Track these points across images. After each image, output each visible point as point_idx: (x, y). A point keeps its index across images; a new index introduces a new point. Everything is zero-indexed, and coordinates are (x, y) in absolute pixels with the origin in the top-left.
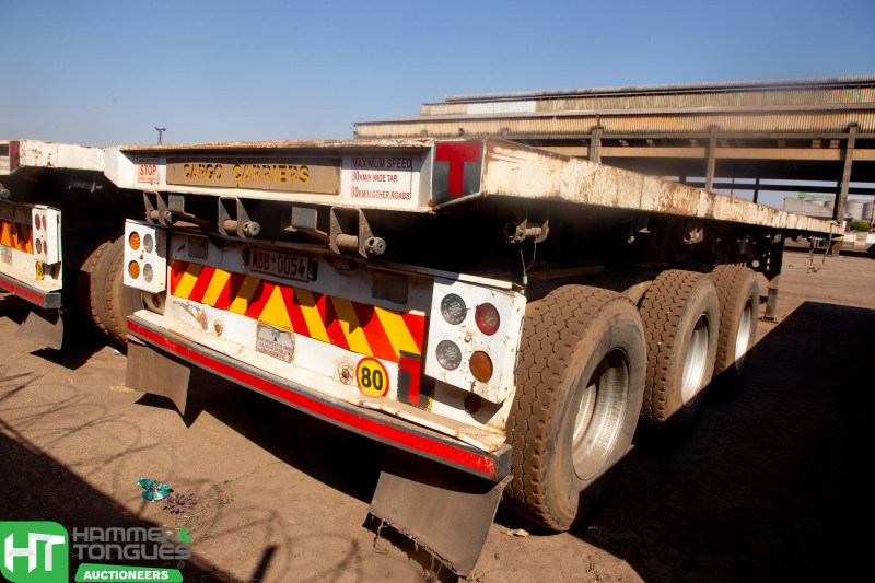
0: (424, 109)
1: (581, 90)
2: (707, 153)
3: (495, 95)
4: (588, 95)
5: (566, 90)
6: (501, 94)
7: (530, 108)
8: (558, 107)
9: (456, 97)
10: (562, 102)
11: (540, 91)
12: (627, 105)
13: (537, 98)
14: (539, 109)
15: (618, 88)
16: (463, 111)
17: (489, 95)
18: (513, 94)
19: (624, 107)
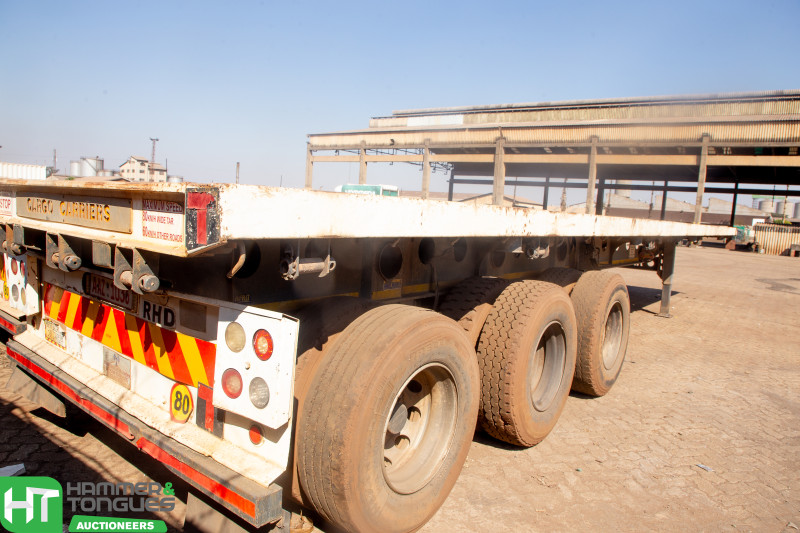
0: (373, 122)
1: (504, 105)
2: (589, 159)
3: (434, 109)
4: (510, 110)
5: (492, 105)
6: (439, 109)
7: (458, 121)
8: (482, 120)
9: (401, 111)
10: (485, 116)
11: (471, 107)
12: (538, 118)
13: (465, 112)
14: (466, 122)
15: (535, 104)
16: (404, 124)
17: (428, 110)
18: (448, 109)
19: (535, 120)
